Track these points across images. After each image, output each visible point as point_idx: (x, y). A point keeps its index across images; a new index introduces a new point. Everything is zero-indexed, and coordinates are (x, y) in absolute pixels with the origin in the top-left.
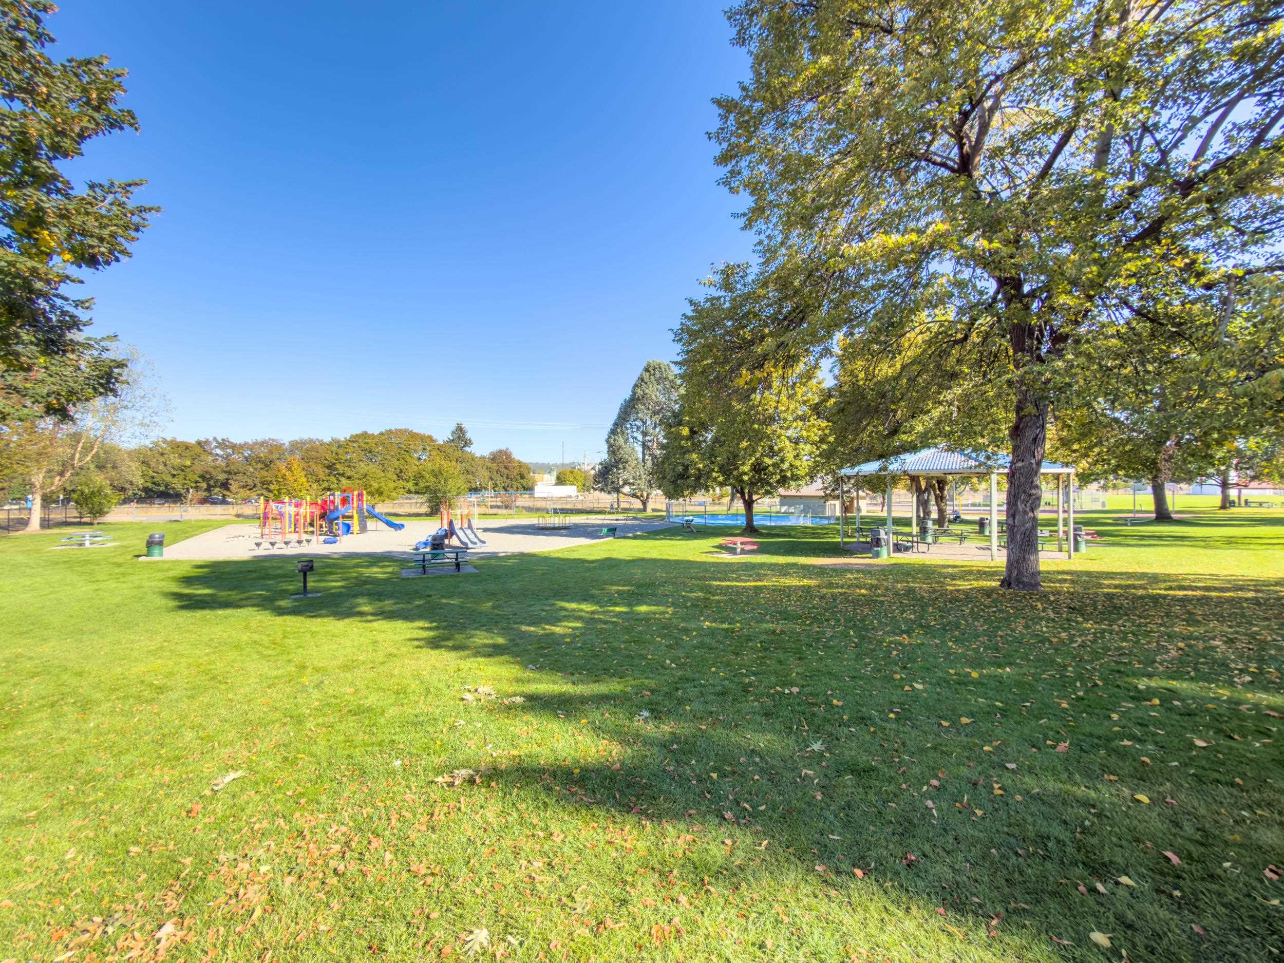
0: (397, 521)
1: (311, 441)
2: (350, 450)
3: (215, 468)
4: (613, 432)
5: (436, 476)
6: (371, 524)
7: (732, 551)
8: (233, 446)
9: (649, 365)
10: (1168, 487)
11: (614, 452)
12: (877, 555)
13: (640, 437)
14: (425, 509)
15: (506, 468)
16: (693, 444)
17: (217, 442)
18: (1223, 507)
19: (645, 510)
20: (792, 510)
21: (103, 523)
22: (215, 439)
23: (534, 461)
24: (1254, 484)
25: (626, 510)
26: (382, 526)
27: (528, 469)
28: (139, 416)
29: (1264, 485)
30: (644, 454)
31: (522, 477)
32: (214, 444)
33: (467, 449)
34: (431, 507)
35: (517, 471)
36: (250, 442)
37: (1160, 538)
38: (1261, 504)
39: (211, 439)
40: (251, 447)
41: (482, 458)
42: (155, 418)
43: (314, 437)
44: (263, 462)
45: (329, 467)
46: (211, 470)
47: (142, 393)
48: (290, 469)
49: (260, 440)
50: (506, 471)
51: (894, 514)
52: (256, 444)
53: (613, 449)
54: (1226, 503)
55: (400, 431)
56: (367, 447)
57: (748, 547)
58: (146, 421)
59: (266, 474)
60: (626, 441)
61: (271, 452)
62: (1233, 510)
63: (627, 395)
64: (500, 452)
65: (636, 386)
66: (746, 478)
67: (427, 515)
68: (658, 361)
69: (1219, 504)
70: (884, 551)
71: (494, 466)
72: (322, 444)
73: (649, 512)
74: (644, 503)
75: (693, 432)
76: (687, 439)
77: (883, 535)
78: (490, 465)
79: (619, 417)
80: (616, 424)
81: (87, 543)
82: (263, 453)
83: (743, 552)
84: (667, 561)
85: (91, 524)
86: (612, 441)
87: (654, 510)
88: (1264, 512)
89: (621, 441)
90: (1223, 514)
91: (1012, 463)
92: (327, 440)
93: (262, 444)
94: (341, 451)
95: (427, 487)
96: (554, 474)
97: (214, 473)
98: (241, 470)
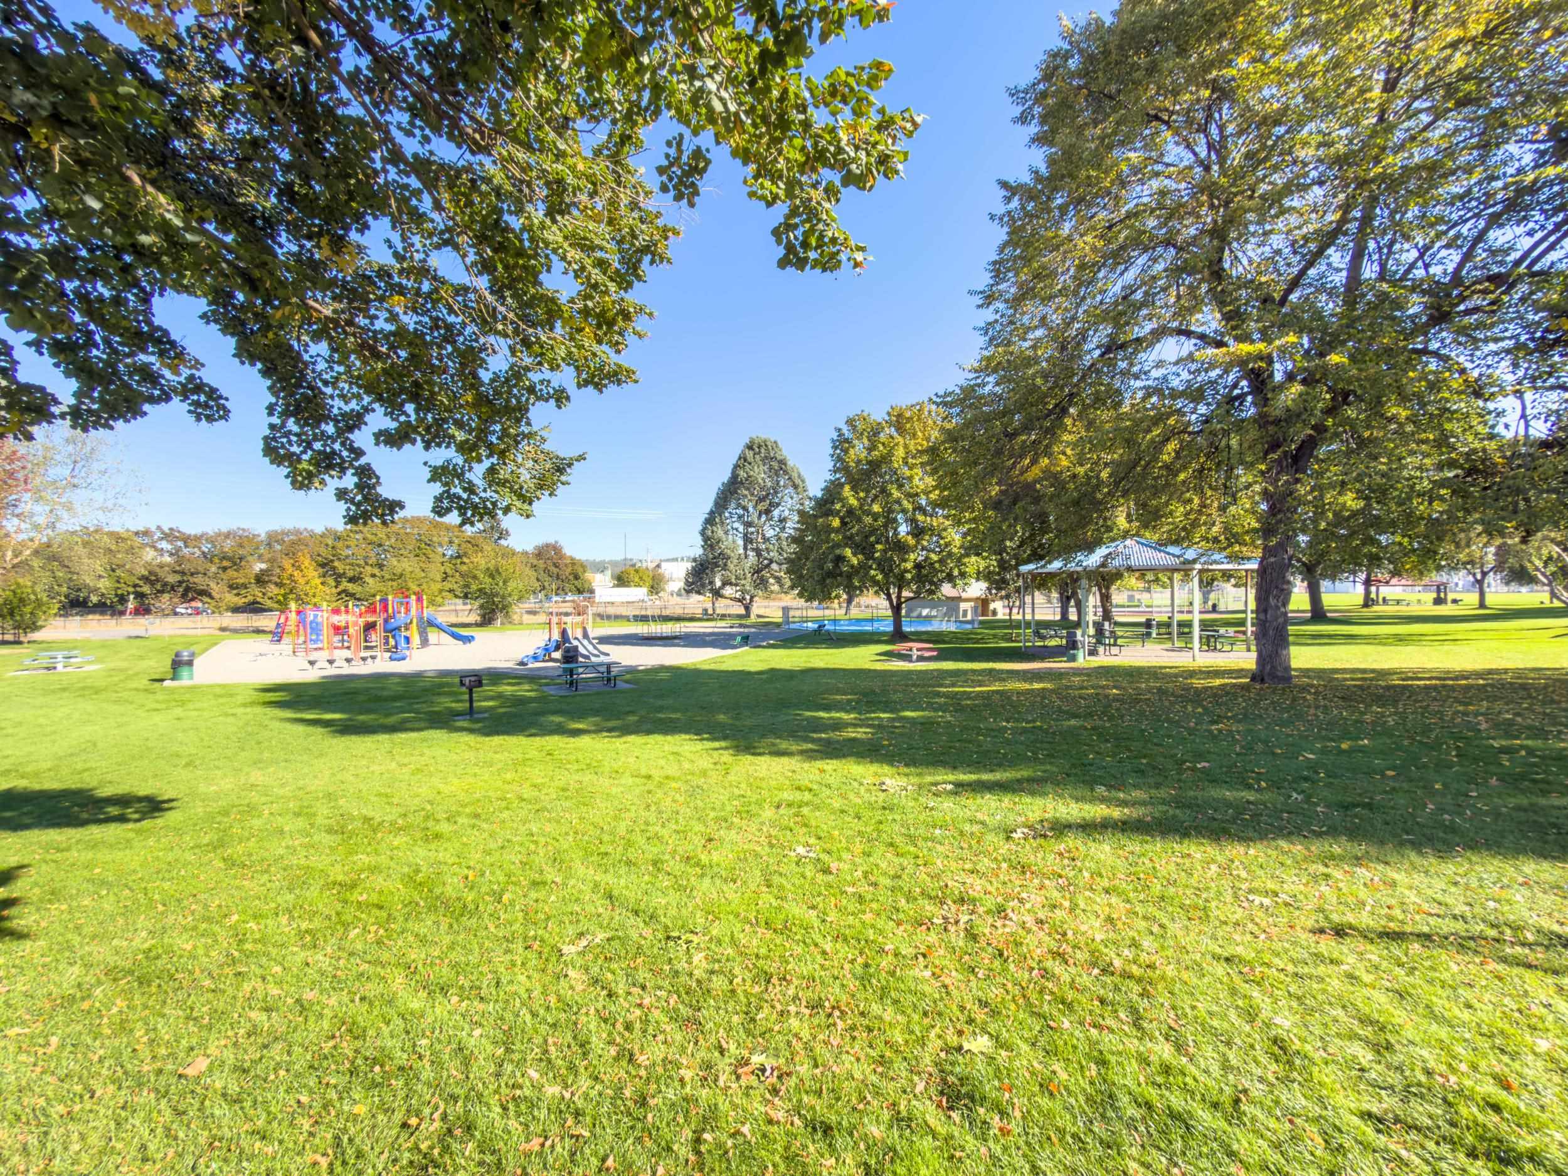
0: (464, 632)
1: (298, 532)
2: (352, 543)
3: (161, 566)
4: (710, 521)
5: (492, 576)
6: (433, 636)
7: (907, 658)
8: (187, 540)
9: (752, 442)
10: (1325, 584)
11: (712, 547)
12: (1073, 659)
13: (741, 529)
14: (474, 618)
15: (556, 566)
16: (845, 537)
17: (163, 532)
18: (1366, 605)
19: (748, 615)
20: (934, 613)
21: (34, 642)
22: (159, 527)
23: (591, 558)
24: (1394, 581)
25: (723, 617)
26: (446, 638)
27: (583, 566)
28: (99, 496)
29: (1403, 582)
30: (745, 549)
31: (577, 577)
32: (159, 534)
33: (502, 542)
34: (483, 616)
35: (569, 570)
36: (211, 533)
37: (1330, 636)
38: (1398, 602)
39: (153, 529)
40: (211, 540)
41: (525, 553)
42: (121, 501)
43: (301, 526)
44: (230, 559)
45: (323, 565)
46: (158, 570)
47: (103, 467)
48: (299, 568)
49: (224, 530)
50: (555, 570)
51: (1037, 617)
52: (219, 535)
53: (709, 542)
54: (1368, 602)
55: (418, 518)
56: (375, 539)
57: (927, 654)
58: (110, 504)
59: (235, 574)
60: (726, 533)
61: (241, 546)
62: (1375, 608)
63: (726, 476)
64: (547, 546)
65: (736, 466)
66: (909, 576)
67: (477, 625)
68: (763, 436)
69: (1361, 602)
70: (1080, 654)
71: (541, 564)
72: (312, 535)
73: (753, 619)
74: (747, 608)
75: (844, 523)
76: (837, 531)
77: (1079, 637)
78: (535, 562)
79: (716, 504)
80: (712, 513)
81: (60, 666)
82: (228, 545)
83: (921, 659)
84: (844, 670)
85: (19, 643)
86: (709, 533)
87: (759, 616)
88: (1403, 610)
89: (720, 533)
90: (1366, 612)
91: (1263, 559)
92: (319, 529)
93: (227, 535)
94: (340, 544)
95: (480, 590)
96: (609, 573)
97: (161, 574)
98: (201, 569)
